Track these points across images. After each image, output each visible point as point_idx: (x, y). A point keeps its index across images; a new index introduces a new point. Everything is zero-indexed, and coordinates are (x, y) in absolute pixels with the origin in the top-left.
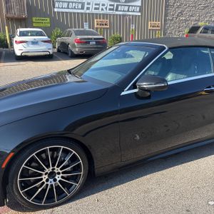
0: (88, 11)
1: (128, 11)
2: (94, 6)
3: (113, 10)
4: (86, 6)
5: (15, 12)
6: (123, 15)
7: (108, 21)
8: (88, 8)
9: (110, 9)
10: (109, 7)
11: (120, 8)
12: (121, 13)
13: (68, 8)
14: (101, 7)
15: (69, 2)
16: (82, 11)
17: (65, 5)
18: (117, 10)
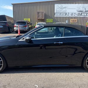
0: (68, 16)
2: (71, 14)
4: (67, 14)
6: (84, 17)
7: (77, 19)
9: (78, 15)
13: (60, 15)
14: (74, 14)
15: (60, 13)
16: (66, 16)
17: (59, 14)
18: (81, 15)
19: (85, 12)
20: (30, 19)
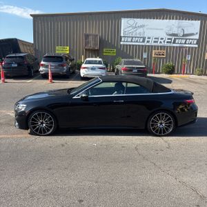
0: (148, 44)
1: (185, 43)
2: (154, 40)
3: (170, 42)
4: (147, 40)
5: (91, 46)
6: (180, 47)
7: (165, 51)
8: (148, 42)
9: (167, 42)
10: (167, 40)
11: (177, 41)
12: (178, 45)
13: (132, 41)
14: (160, 40)
15: (133, 37)
16: (143, 44)
17: (130, 39)
18: (174, 43)
19: (183, 36)
20: (68, 48)
